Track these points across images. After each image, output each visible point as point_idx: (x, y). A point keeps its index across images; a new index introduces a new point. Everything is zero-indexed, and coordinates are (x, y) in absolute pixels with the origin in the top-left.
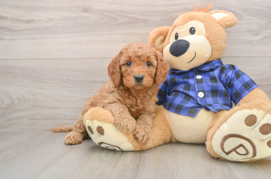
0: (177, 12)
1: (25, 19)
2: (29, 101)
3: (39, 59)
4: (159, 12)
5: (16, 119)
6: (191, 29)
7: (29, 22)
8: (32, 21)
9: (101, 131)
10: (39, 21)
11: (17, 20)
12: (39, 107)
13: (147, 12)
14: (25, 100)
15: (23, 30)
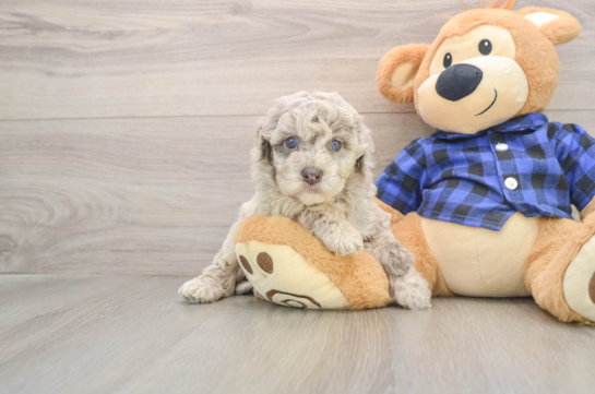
0: (440, 12)
1: (103, 29)
2: (111, 210)
3: (134, 117)
4: (400, 12)
5: (82, 251)
6: (482, 43)
7: (111, 35)
8: (120, 33)
9: (266, 263)
10: (134, 33)
11: (87, 33)
12: (133, 223)
13: (375, 12)
14: (101, 208)
15: (99, 54)
